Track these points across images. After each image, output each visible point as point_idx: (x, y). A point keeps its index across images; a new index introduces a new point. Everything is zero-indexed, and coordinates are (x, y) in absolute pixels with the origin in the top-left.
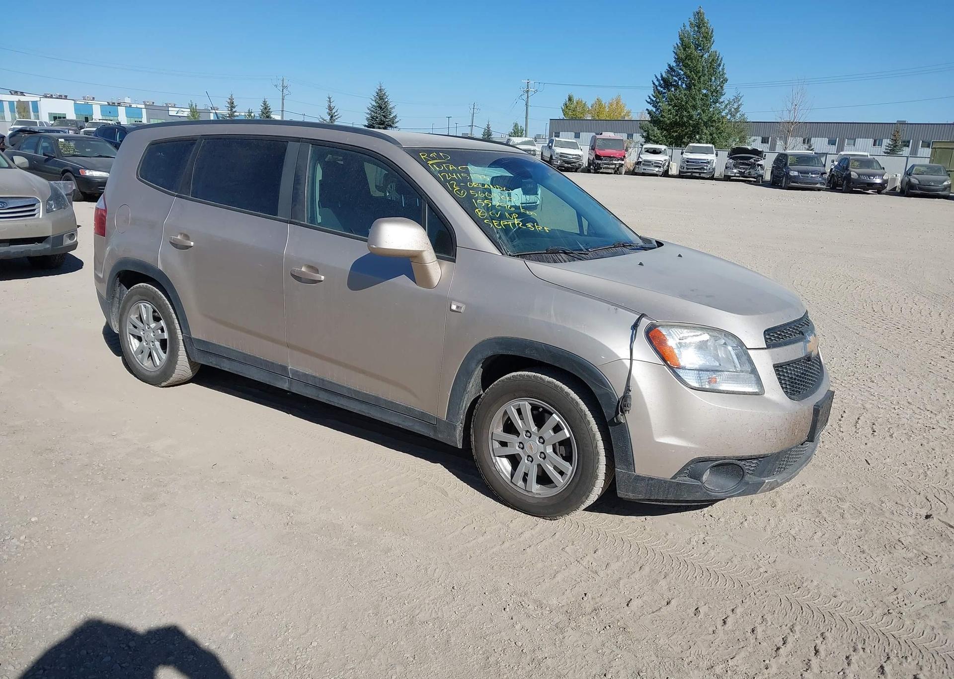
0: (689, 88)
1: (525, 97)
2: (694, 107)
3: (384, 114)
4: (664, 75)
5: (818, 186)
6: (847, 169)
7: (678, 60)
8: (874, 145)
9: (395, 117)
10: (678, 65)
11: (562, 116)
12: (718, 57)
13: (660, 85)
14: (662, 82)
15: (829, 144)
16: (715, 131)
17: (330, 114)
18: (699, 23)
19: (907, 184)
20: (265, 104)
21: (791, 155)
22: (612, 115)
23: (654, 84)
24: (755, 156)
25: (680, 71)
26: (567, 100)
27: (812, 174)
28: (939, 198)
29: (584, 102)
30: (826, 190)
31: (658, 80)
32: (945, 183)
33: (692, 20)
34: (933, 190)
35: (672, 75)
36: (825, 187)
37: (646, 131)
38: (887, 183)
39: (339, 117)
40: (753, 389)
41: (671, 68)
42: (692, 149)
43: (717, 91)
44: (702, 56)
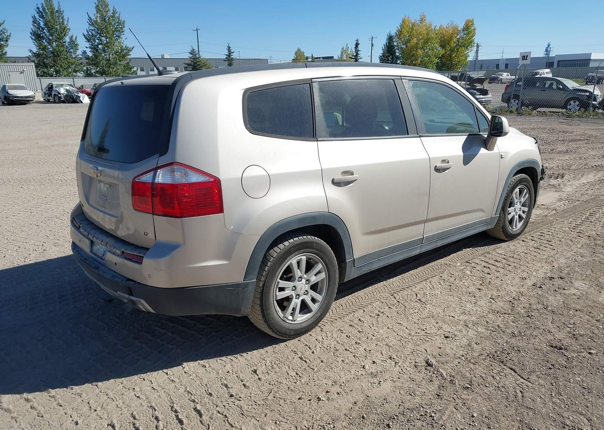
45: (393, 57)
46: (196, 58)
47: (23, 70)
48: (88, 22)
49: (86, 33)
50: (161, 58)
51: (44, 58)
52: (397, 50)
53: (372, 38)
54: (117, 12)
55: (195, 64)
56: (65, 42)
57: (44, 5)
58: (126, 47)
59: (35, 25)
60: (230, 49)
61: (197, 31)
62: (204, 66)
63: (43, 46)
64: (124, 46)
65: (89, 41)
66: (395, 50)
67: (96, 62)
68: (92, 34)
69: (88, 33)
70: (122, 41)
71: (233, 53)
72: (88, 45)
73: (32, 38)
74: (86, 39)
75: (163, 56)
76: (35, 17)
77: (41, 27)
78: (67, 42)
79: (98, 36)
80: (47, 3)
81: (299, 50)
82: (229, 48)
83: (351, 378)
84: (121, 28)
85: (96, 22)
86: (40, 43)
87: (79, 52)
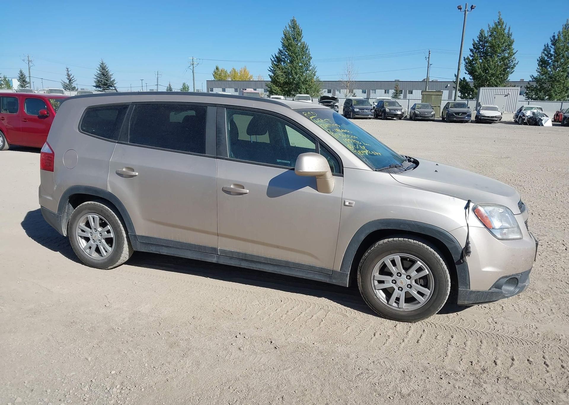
0: (291, 62)
1: (192, 67)
2: (296, 73)
3: (106, 79)
4: (277, 55)
5: (370, 116)
6: (383, 107)
7: (284, 45)
8: (385, 93)
9: (114, 80)
10: (284, 49)
11: (213, 79)
12: (306, 45)
13: (275, 61)
14: (276, 59)
15: (362, 93)
16: (308, 87)
17: (68, 79)
18: (294, 26)
19: (413, 114)
20: (21, 73)
21: (354, 100)
22: (242, 78)
23: (271, 60)
24: (333, 101)
25: (285, 53)
26: (215, 69)
27: (366, 110)
28: (430, 121)
29: (225, 70)
30: (373, 118)
31: (273, 58)
32: (432, 113)
33: (290, 24)
34: (427, 117)
35: (281, 55)
36: (373, 117)
37: (269, 88)
38: (404, 114)
39: (75, 81)
40: (518, 236)
41: (280, 51)
42: (298, 97)
43: (307, 64)
44: (297, 45)
47: (508, 94)
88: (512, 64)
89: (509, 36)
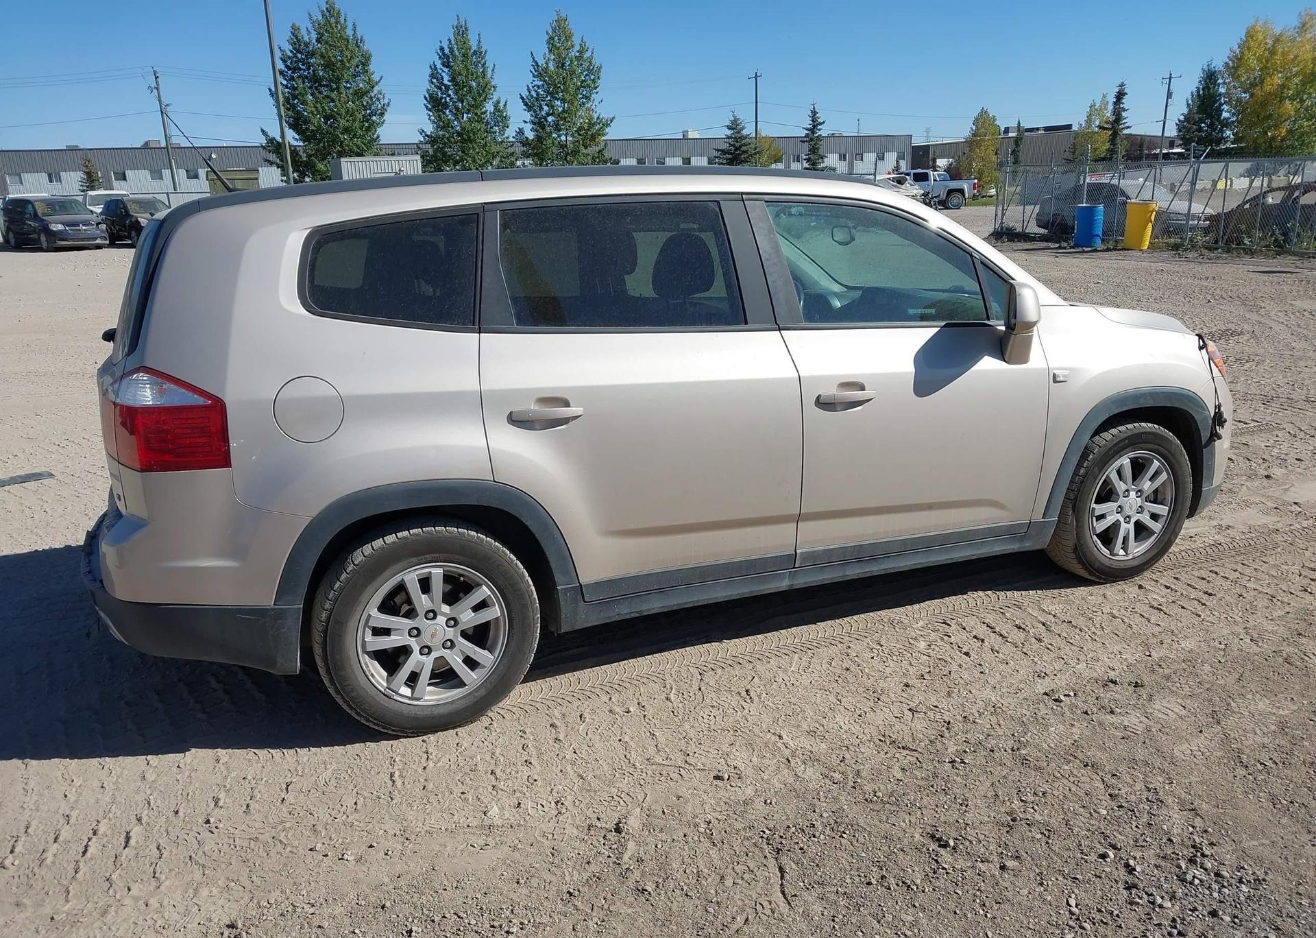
21: (37, 201)
27: (82, 226)
36: (106, 242)
45: (1212, 123)
46: (740, 138)
47: (400, 170)
48: (531, 72)
49: (525, 94)
50: (682, 137)
51: (445, 145)
52: (1224, 106)
53: (1170, 78)
54: (588, 48)
55: (736, 149)
56: (485, 112)
57: (453, 43)
58: (598, 118)
59: (434, 81)
60: (817, 115)
61: (756, 79)
62: (755, 154)
63: (444, 123)
64: (596, 116)
65: (529, 107)
66: (1221, 105)
67: (540, 151)
68: (538, 94)
69: (530, 92)
70: (593, 107)
71: (821, 124)
72: (528, 116)
73: (427, 107)
74: (526, 104)
75: (685, 133)
76: (435, 66)
77: (443, 84)
78: (488, 112)
79: (549, 98)
80: (459, 38)
81: (984, 112)
82: (814, 113)
83: (441, 829)
84: (593, 80)
85: (546, 70)
86: (439, 116)
87: (510, 133)
88: (380, 105)
89: (358, 43)
